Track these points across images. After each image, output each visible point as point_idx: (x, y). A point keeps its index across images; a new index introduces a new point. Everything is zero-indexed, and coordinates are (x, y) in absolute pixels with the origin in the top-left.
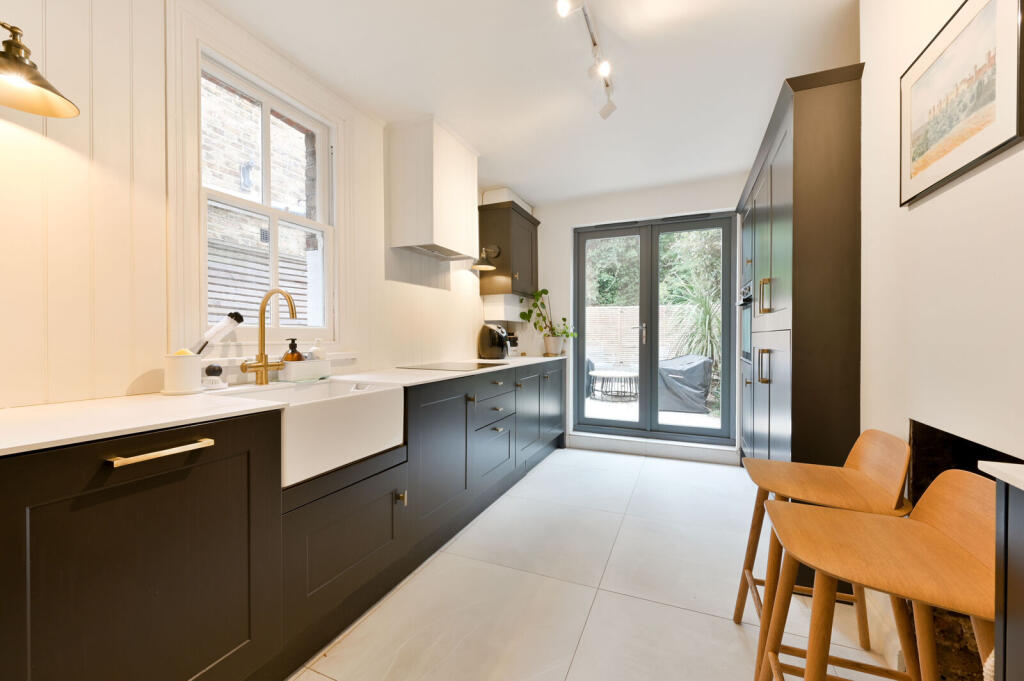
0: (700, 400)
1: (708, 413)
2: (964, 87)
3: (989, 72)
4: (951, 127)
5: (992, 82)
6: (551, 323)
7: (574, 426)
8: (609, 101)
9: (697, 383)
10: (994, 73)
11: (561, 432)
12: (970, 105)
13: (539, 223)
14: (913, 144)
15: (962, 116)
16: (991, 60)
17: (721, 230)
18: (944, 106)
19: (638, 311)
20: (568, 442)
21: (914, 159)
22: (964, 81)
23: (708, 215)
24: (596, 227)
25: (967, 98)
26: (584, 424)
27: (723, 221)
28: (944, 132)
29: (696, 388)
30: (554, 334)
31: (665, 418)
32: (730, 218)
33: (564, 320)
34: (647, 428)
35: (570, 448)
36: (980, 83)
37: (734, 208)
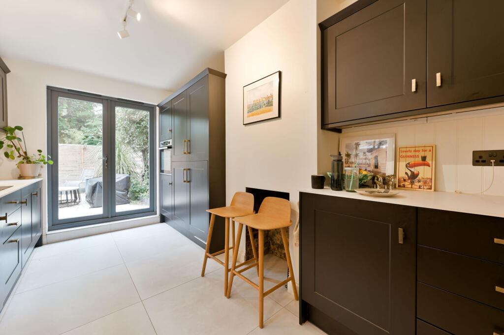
0: (124, 197)
1: (129, 203)
2: (264, 99)
3: (271, 99)
4: (260, 108)
5: (272, 102)
6: (25, 153)
7: (49, 227)
8: (125, 30)
9: (123, 189)
10: (272, 99)
11: (39, 234)
12: (266, 105)
13: (9, 71)
14: (248, 108)
15: (264, 106)
16: (272, 96)
17: (149, 113)
18: (258, 101)
19: (102, 148)
20: (44, 240)
21: (248, 112)
22: (264, 98)
23: (143, 103)
24: (69, 90)
25: (265, 102)
26: (56, 224)
27: (150, 108)
28: (258, 109)
29: (124, 192)
30: (29, 162)
31: (120, 208)
32: (153, 108)
33: (40, 151)
34: (110, 216)
35: (47, 244)
36: (269, 101)
37: (157, 105)
